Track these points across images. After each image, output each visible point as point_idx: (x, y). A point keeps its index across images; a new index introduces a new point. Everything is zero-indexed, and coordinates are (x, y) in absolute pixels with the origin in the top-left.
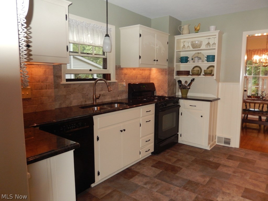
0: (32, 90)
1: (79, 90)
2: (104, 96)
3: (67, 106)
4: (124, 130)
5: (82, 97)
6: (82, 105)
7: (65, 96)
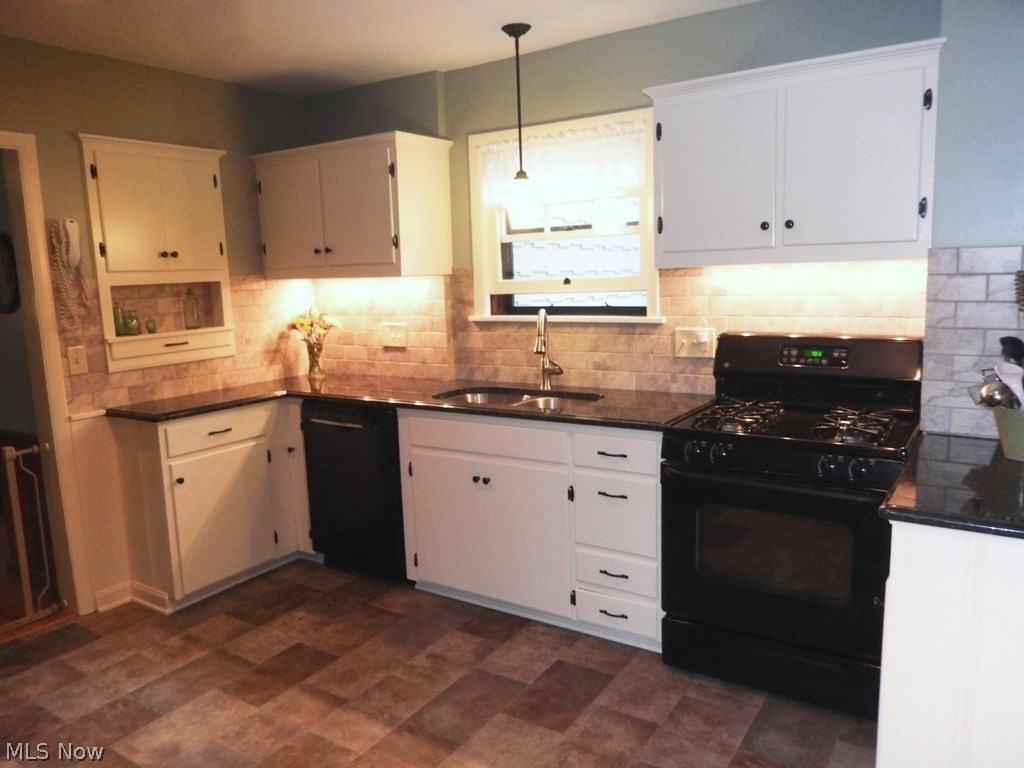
0: (407, 331)
1: (517, 341)
2: (607, 369)
3: (485, 380)
4: (486, 481)
5: (528, 362)
6: (526, 384)
7: (482, 352)
